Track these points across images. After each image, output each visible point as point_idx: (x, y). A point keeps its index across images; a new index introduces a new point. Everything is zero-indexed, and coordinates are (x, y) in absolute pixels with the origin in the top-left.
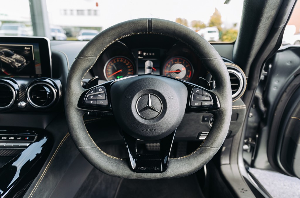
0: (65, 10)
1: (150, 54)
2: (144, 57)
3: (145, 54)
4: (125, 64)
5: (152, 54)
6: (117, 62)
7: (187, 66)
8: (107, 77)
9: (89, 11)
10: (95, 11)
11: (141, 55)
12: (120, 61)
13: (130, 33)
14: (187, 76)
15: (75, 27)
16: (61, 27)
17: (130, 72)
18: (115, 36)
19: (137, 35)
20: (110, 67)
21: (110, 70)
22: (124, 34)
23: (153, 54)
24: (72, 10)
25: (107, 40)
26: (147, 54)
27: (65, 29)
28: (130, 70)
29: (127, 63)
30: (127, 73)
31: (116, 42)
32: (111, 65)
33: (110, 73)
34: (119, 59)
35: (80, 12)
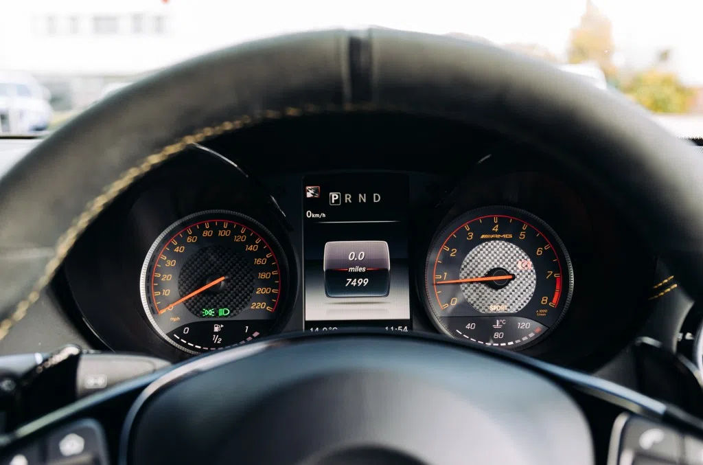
0: (51, 19)
1: (362, 198)
2: (334, 212)
3: (334, 196)
4: (243, 245)
5: (370, 198)
6: (201, 240)
7: (539, 252)
8: (153, 311)
9: (137, 18)
10: (159, 18)
11: (319, 204)
12: (216, 233)
13: (243, 109)
14: (544, 300)
15: (86, 77)
16: (36, 76)
17: (265, 283)
18: (162, 133)
19: (285, 121)
20: (171, 263)
21: (168, 278)
22: (212, 121)
23: (377, 198)
24: (74, 19)
25: (114, 155)
26: (348, 198)
27: (47, 85)
28: (263, 276)
29: (251, 241)
30: (253, 290)
31: (190, 152)
32: (172, 255)
33: (167, 292)
34: (212, 227)
35: (104, 24)
